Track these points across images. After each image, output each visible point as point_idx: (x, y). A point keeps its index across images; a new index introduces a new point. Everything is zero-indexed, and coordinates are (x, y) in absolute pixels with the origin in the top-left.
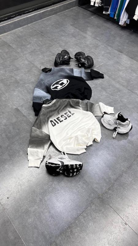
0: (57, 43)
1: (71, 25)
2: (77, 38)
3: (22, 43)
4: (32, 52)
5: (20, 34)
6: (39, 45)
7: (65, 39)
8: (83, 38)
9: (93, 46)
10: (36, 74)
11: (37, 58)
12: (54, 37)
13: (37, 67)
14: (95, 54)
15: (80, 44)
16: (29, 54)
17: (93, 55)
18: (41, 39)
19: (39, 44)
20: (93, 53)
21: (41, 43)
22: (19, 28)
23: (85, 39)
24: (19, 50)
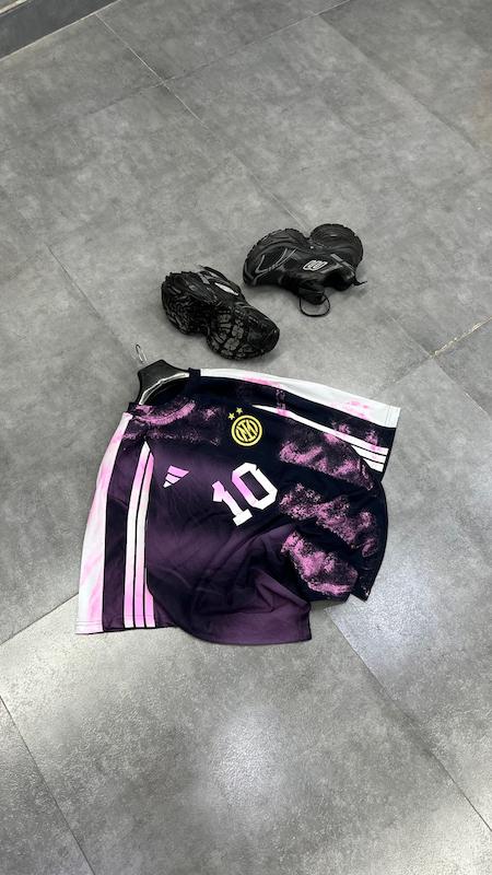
0: (242, 158)
1: (329, 17)
2: (351, 119)
3: (52, 151)
4: (98, 221)
5: (46, 79)
6: (141, 167)
7: (286, 123)
8: (386, 121)
9: (436, 181)
10: (105, 398)
11: (124, 270)
12: (224, 111)
13: (116, 342)
14: (439, 244)
15: (364, 169)
16: (81, 239)
17: (431, 253)
18: (155, 124)
19: (143, 160)
20: (433, 235)
21: (151, 157)
22: (47, 40)
23: (392, 126)
24: (31, 208)
